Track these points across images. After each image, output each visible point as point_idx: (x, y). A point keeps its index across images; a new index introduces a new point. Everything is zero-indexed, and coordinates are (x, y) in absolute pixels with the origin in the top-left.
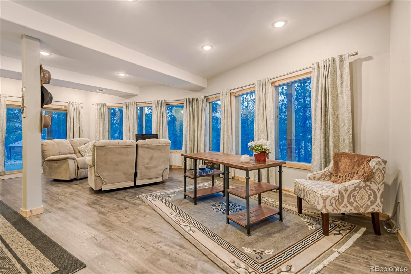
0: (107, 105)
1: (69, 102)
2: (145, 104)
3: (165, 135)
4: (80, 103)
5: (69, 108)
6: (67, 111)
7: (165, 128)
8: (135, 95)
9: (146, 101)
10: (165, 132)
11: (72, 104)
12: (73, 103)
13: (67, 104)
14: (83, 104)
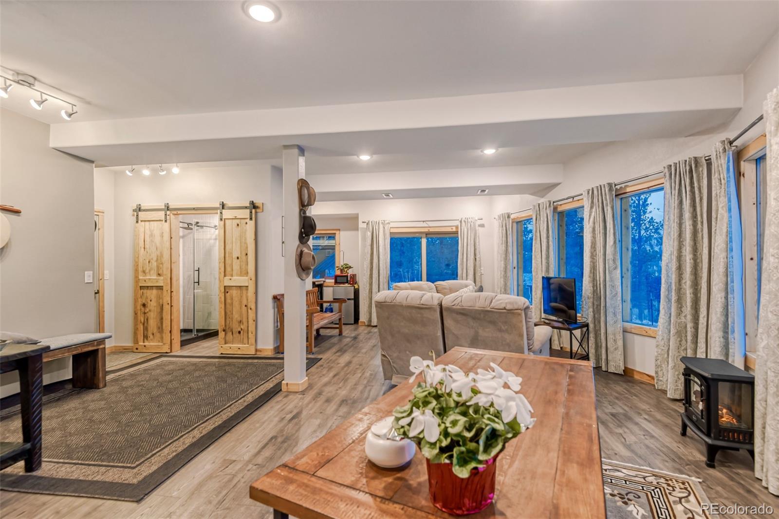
0: (512, 216)
1: (460, 219)
2: (573, 201)
3: (612, 280)
4: (477, 219)
5: (461, 229)
6: (458, 233)
7: (611, 262)
8: (555, 185)
9: (573, 194)
10: (610, 272)
11: (465, 222)
12: (466, 220)
13: (457, 223)
14: (482, 219)
